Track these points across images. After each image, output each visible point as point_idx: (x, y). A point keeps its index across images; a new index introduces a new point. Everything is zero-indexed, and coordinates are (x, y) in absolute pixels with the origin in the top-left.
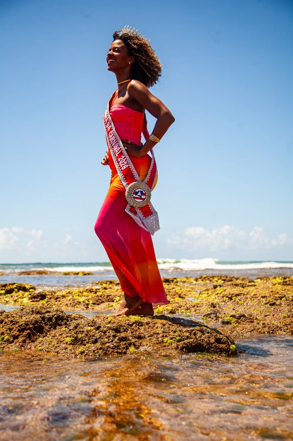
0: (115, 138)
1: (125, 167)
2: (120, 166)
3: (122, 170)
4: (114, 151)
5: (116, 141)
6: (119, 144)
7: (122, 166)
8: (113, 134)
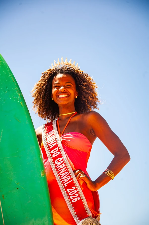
0: (66, 166)
1: (76, 200)
2: (69, 198)
3: (72, 203)
4: (61, 180)
5: (67, 170)
6: (70, 174)
7: (73, 198)
8: (62, 161)
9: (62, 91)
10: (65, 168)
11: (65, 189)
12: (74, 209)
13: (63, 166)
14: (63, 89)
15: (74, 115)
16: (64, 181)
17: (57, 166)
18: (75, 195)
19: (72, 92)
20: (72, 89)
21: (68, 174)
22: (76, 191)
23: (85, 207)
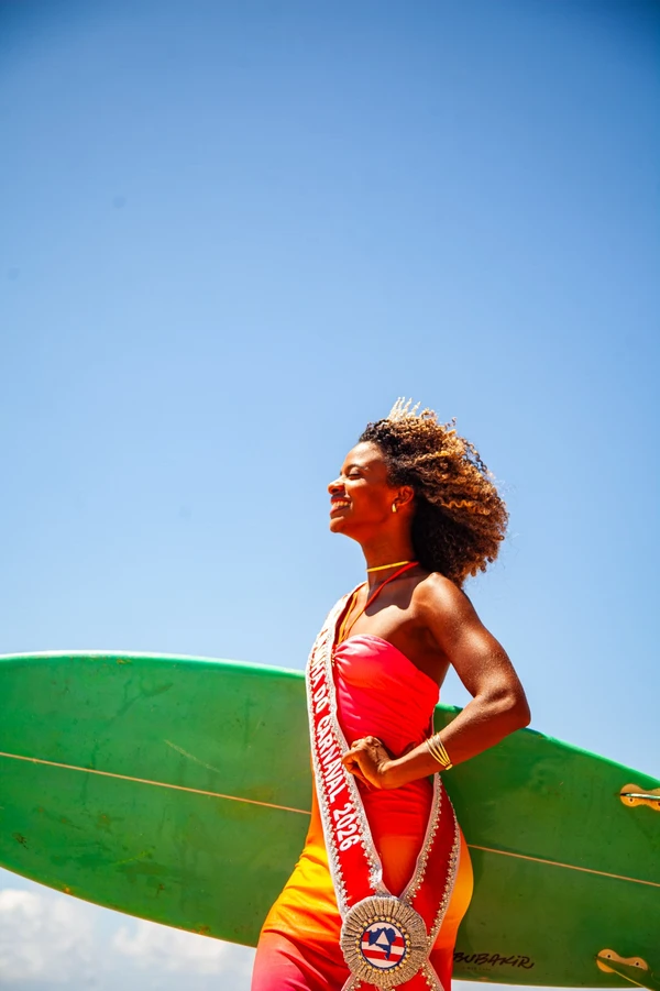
1: (350, 844)
3: (340, 853)
5: (337, 752)
7: (343, 837)
11: (328, 811)
13: (328, 741)
16: (330, 787)
17: (319, 741)
18: (350, 826)
21: (339, 765)
22: (352, 817)
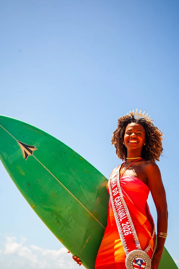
0: (122, 204)
1: (128, 234)
2: (123, 231)
3: (124, 236)
4: (118, 216)
5: (123, 207)
6: (125, 211)
7: (126, 231)
8: (120, 200)
9: (133, 137)
10: (122, 205)
11: (120, 224)
12: (125, 241)
13: (119, 204)
14: (134, 135)
15: (137, 160)
16: (120, 217)
17: (115, 204)
18: (128, 229)
19: (141, 139)
20: (142, 137)
21: (124, 211)
22: (129, 226)
23: (135, 240)
